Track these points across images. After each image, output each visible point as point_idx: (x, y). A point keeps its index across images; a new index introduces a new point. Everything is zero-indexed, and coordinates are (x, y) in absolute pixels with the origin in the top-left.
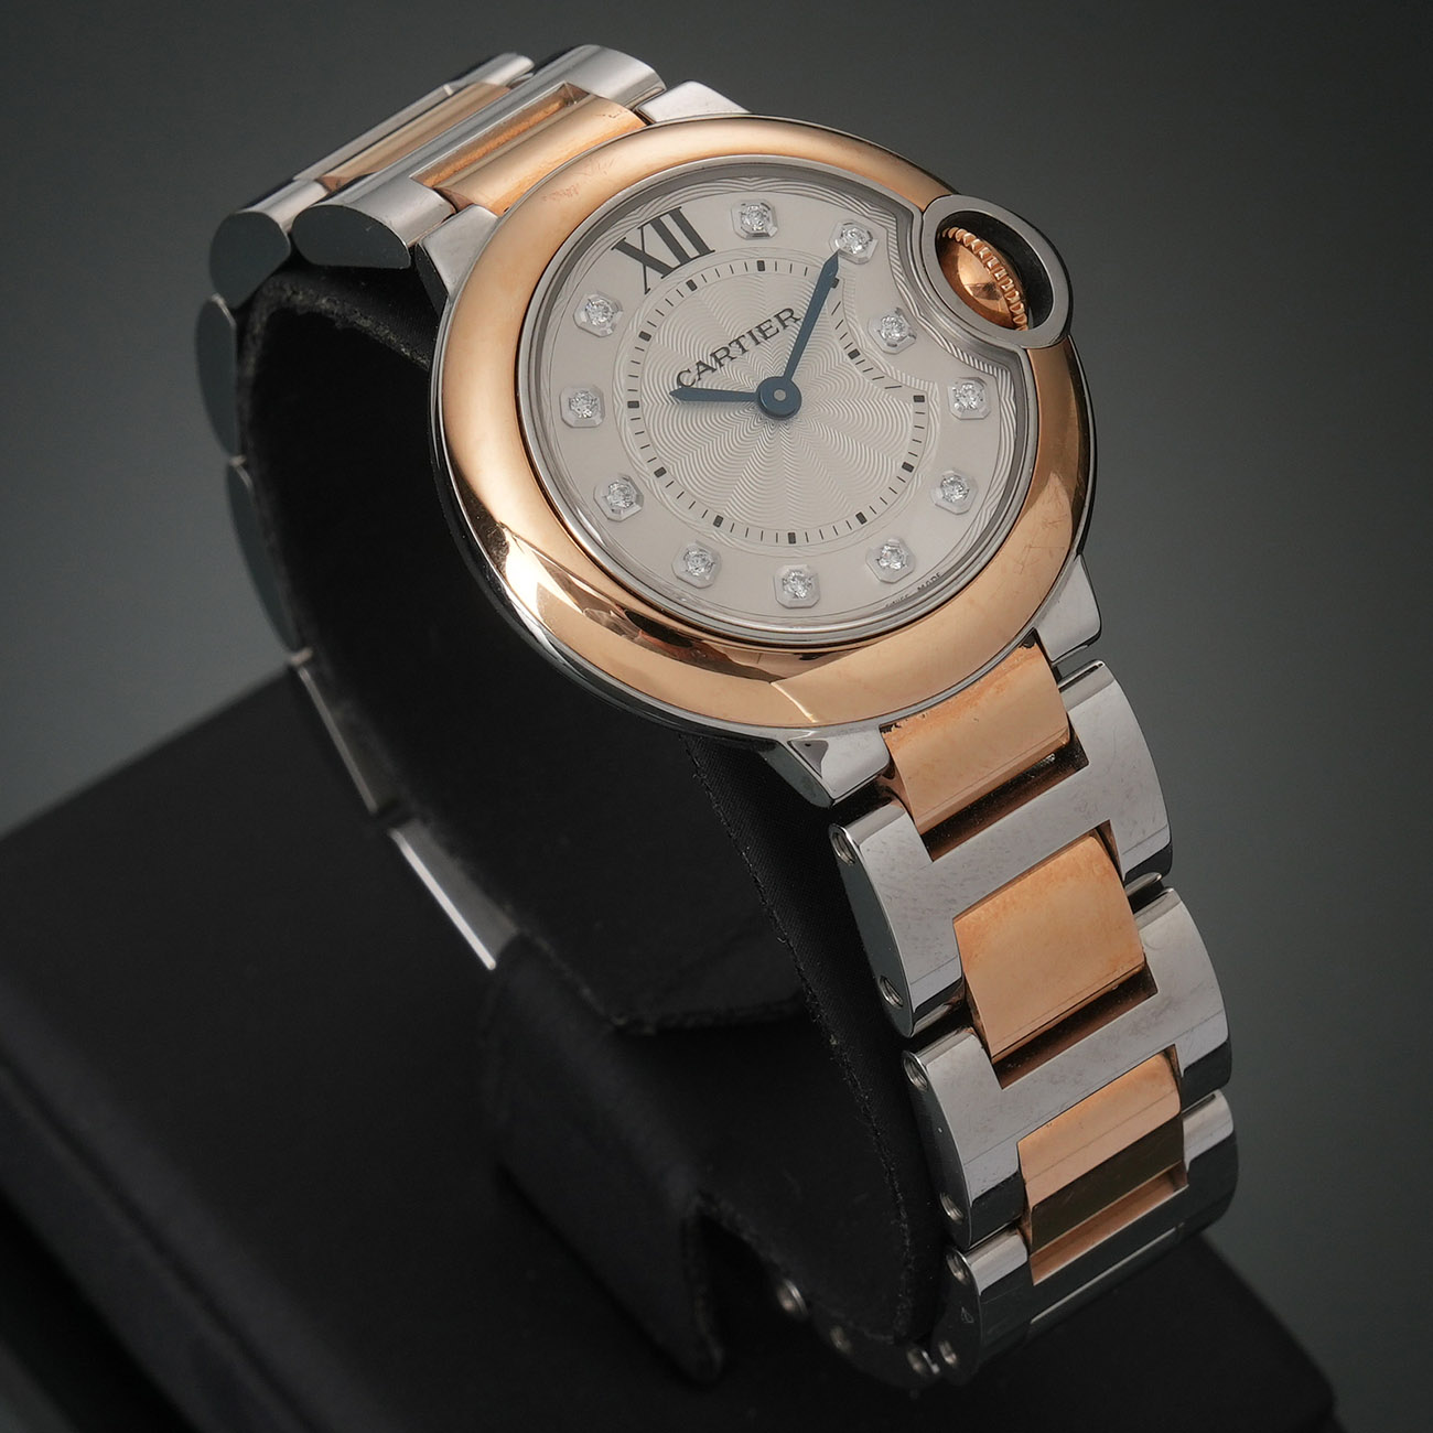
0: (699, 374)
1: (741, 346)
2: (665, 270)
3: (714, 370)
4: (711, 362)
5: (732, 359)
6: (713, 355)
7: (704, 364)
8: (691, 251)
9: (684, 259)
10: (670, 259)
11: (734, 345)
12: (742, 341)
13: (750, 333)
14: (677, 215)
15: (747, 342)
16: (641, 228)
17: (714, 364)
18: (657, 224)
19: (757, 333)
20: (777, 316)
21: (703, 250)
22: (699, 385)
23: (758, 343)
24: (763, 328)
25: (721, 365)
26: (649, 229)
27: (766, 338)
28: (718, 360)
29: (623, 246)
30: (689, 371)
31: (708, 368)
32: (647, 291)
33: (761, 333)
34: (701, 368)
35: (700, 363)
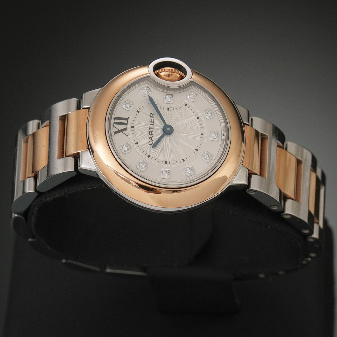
0: (151, 140)
1: (152, 128)
2: (126, 129)
3: (153, 137)
4: (151, 136)
5: (153, 132)
6: (150, 134)
7: (150, 138)
8: (126, 122)
9: (126, 124)
10: (124, 127)
11: (150, 129)
12: (151, 127)
13: (150, 124)
14: (116, 118)
15: (152, 126)
16: (114, 127)
17: (152, 136)
18: (115, 123)
19: (151, 123)
20: (150, 117)
21: (127, 119)
22: (154, 142)
23: (153, 125)
24: (151, 121)
25: (153, 135)
26: (115, 125)
27: (153, 122)
28: (151, 134)
29: (115, 133)
30: (149, 141)
31: (151, 137)
32: (128, 136)
33: (152, 122)
34: (151, 138)
35: (149, 138)
